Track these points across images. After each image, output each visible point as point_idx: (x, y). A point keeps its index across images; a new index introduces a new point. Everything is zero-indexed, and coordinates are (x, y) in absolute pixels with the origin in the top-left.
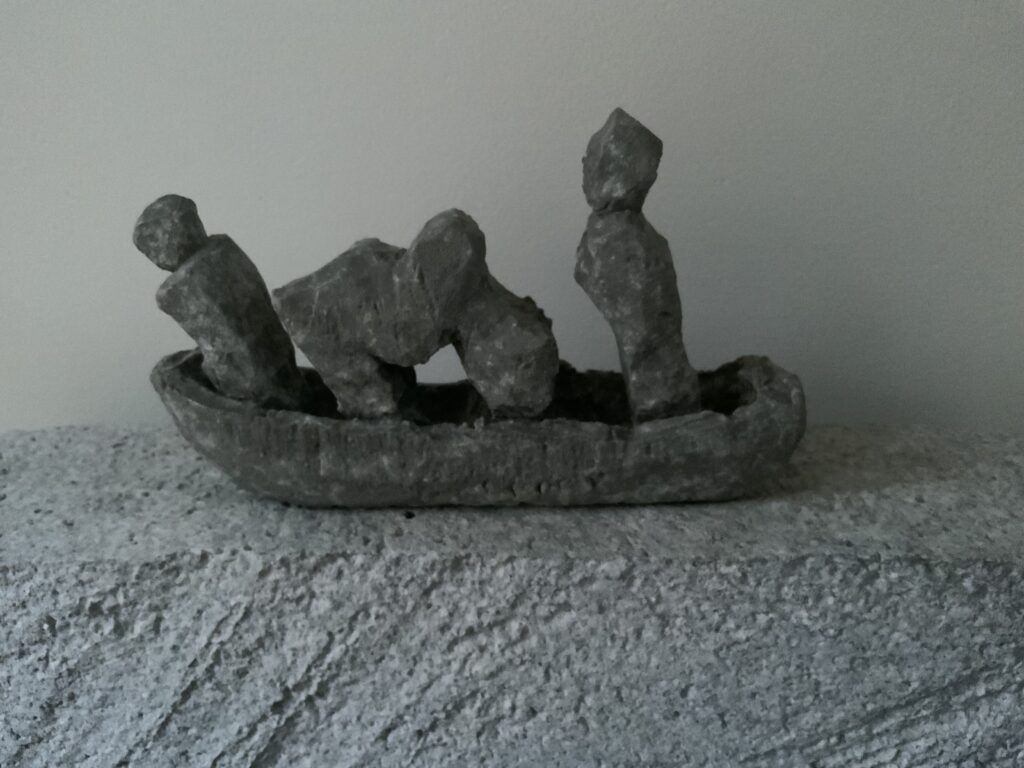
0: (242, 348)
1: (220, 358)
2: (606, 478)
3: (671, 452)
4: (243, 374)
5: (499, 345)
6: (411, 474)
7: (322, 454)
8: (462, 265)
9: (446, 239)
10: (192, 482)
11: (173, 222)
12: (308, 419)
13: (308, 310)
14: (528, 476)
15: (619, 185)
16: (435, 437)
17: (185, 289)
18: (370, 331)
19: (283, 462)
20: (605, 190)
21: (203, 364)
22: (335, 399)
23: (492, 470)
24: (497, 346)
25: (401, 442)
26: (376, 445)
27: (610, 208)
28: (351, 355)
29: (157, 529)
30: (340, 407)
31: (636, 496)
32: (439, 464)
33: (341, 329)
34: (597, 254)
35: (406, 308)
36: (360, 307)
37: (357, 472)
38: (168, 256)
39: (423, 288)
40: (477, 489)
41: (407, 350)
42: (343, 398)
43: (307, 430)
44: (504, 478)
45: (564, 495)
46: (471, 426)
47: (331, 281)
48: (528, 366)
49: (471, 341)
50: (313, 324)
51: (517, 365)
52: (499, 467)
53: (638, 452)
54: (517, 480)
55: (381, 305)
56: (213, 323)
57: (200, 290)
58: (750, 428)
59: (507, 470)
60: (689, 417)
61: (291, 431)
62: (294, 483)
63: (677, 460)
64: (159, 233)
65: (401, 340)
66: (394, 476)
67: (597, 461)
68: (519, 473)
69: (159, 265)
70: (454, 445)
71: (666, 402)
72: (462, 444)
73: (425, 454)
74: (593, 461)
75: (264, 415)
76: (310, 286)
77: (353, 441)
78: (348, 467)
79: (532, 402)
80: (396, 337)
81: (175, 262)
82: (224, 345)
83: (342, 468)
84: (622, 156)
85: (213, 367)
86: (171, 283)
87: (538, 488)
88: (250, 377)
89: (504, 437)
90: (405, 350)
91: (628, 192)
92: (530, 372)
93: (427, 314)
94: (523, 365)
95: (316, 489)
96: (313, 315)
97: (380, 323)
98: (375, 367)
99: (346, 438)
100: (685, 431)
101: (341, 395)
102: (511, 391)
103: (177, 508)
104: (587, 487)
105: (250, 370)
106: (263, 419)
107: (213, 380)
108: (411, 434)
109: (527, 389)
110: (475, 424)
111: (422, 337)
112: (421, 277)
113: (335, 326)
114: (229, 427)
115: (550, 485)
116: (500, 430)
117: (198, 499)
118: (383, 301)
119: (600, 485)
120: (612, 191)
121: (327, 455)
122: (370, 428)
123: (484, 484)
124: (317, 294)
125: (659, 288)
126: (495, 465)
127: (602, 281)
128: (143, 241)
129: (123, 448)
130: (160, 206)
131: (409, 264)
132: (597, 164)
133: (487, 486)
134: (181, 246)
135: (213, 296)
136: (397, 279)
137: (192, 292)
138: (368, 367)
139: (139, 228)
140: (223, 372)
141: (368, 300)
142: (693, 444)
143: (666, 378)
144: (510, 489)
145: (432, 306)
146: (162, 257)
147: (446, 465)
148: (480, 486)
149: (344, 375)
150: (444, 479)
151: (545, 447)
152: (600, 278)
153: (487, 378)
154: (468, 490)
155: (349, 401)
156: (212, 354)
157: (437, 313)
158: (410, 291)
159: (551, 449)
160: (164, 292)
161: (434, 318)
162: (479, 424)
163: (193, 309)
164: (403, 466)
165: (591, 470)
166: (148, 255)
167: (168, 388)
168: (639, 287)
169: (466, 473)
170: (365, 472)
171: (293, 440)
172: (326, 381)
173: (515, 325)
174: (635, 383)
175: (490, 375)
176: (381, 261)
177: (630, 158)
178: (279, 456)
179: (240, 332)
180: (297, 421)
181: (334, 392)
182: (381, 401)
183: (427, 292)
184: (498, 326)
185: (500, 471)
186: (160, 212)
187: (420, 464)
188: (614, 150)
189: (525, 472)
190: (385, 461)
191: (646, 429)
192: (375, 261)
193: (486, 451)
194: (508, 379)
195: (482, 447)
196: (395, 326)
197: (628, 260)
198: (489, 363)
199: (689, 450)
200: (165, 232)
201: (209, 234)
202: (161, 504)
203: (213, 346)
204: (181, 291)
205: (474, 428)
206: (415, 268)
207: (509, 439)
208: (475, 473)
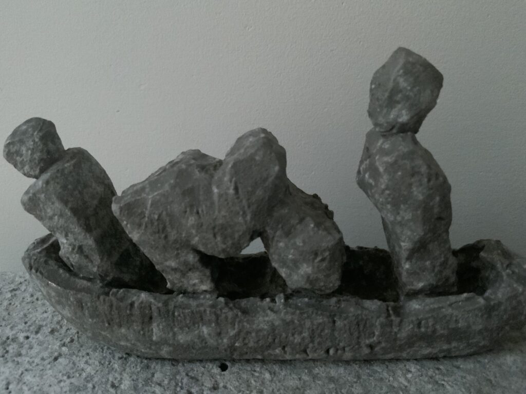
0: (89, 242)
1: (73, 249)
2: (383, 345)
3: (438, 327)
4: (92, 262)
5: (299, 242)
6: (225, 341)
7: (155, 325)
8: (270, 180)
9: (257, 158)
10: (61, 327)
11: (34, 141)
12: (144, 296)
13: (142, 215)
14: (319, 343)
15: (404, 112)
16: (245, 312)
17: (43, 196)
18: (194, 232)
19: (123, 330)
20: (392, 116)
21: (60, 253)
22: (166, 279)
23: (291, 338)
24: (298, 243)
25: (217, 316)
26: (197, 318)
27: (394, 131)
28: (177, 249)
29: (28, 378)
30: (169, 285)
31: (404, 355)
32: (248, 333)
33: (169, 230)
34: (385, 170)
35: (223, 213)
36: (186, 212)
37: (182, 338)
38: (31, 168)
39: (238, 198)
40: (278, 351)
41: (224, 246)
42: (171, 280)
43: (142, 307)
44: (300, 344)
45: (348, 355)
46: (273, 301)
47: (160, 191)
48: (323, 260)
49: (276, 239)
50: (146, 227)
51: (315, 258)
52: (296, 336)
53: (411, 326)
54: (311, 345)
55: (202, 211)
56: (66, 222)
57: (54, 198)
58: (503, 308)
59: (303, 339)
60: (453, 298)
61: (129, 307)
62: (134, 344)
63: (442, 332)
64: (24, 149)
65: (219, 238)
66: (212, 342)
67: (377, 333)
68: (312, 341)
69: (25, 174)
70: (261, 318)
71: (433, 285)
72: (267, 319)
73: (236, 326)
74: (374, 333)
75: (107, 294)
76: (144, 195)
77: (179, 315)
78: (174, 334)
79: (324, 286)
80: (215, 236)
81: (37, 172)
82: (75, 239)
83: (171, 334)
84: (409, 88)
85: (67, 255)
86: (31, 191)
87: (327, 351)
88: (96, 265)
89: (301, 314)
90: (222, 246)
91: (412, 117)
92: (324, 264)
93: (240, 218)
94: (319, 258)
95: (150, 348)
96: (146, 219)
97: (202, 225)
98: (197, 258)
99: (173, 313)
100: (450, 311)
101: (170, 277)
102: (308, 279)
103: (45, 354)
104: (366, 351)
105: (97, 258)
106: (107, 298)
107: (69, 264)
108: (226, 310)
109: (321, 276)
110: (277, 299)
111: (236, 236)
112: (236, 189)
113: (164, 228)
114: (80, 305)
115: (337, 350)
116: (297, 307)
117: (64, 345)
118: (204, 207)
119: (377, 349)
120: (398, 116)
121: (158, 326)
122: (193, 303)
123: (284, 348)
124: (150, 202)
125: (438, 199)
126: (293, 335)
127: (387, 192)
128: (11, 156)
129: (17, 292)
130: (24, 127)
131: (226, 179)
132: (387, 94)
133: (286, 349)
134: (41, 160)
135: (65, 203)
136: (215, 190)
137: (48, 198)
138: (192, 258)
139: (8, 146)
140: (76, 260)
141: (192, 206)
142: (457, 321)
143: (434, 267)
144: (305, 351)
145: (244, 213)
146: (27, 168)
147: (253, 334)
148: (280, 349)
149: (173, 264)
150: (251, 344)
151: (334, 322)
152: (387, 189)
153: (288, 267)
154: (270, 351)
155: (176, 281)
156: (66, 246)
157: (248, 218)
158: (226, 200)
159: (339, 323)
160: (26, 198)
161: (246, 221)
162: (280, 299)
163: (50, 212)
164: (219, 334)
165: (372, 340)
166: (15, 166)
167: (33, 271)
168: (421, 197)
169: (270, 340)
170: (189, 338)
171: (131, 315)
172: (157, 267)
173: (312, 225)
174: (407, 269)
175: (291, 265)
176: (203, 174)
177: (415, 90)
178: (120, 326)
179: (88, 229)
180: (135, 298)
181: (164, 275)
182: (202, 282)
183: (241, 201)
184: (298, 226)
185: (297, 339)
186: (25, 133)
187: (232, 333)
188: (403, 83)
189: (317, 340)
190: (205, 330)
191: (415, 305)
192: (197, 174)
193: (287, 324)
194: (306, 269)
195: (283, 320)
196: (214, 228)
197: (413, 175)
198: (290, 256)
199: (452, 326)
200: (28, 150)
201: (66, 148)
202: (37, 348)
203: (67, 240)
204: (39, 199)
205: (276, 302)
206: (231, 181)
207: (305, 315)
208: (276, 341)
